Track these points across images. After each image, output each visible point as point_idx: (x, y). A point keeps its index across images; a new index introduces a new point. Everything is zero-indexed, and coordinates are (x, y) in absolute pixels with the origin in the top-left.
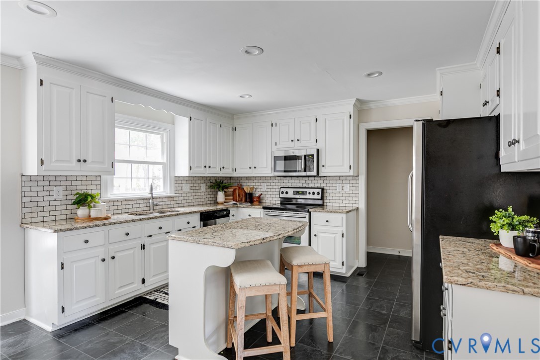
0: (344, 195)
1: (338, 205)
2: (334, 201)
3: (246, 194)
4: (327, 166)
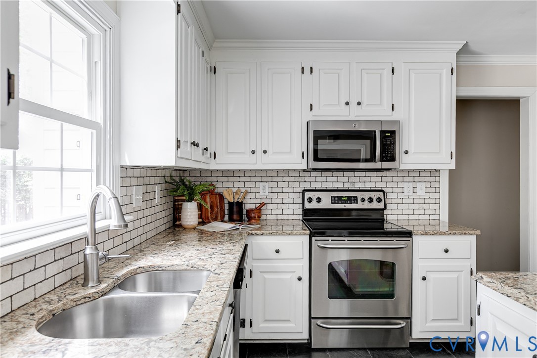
0: (416, 201)
1: (406, 217)
2: (400, 212)
3: (231, 204)
4: (413, 152)
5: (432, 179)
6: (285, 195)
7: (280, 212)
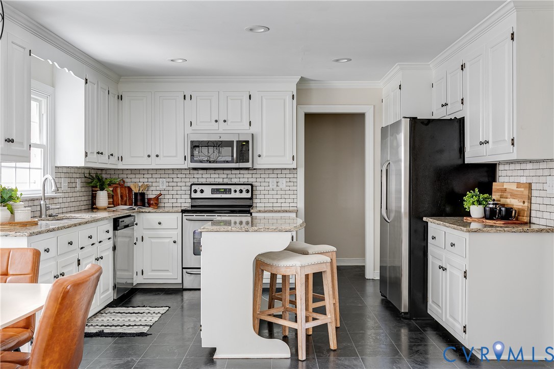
0: (279, 192)
2: (266, 201)
3: (136, 194)
4: (264, 156)
5: (291, 176)
6: (179, 188)
7: (175, 201)
